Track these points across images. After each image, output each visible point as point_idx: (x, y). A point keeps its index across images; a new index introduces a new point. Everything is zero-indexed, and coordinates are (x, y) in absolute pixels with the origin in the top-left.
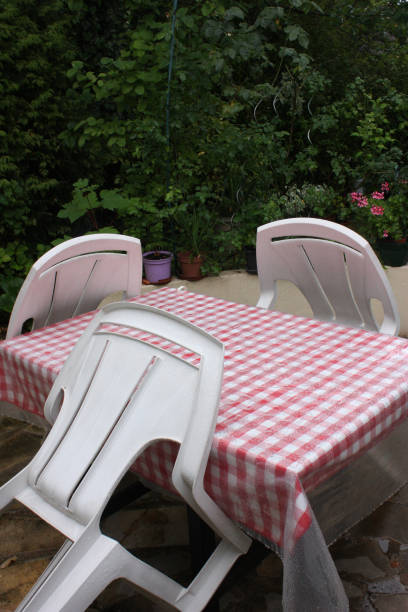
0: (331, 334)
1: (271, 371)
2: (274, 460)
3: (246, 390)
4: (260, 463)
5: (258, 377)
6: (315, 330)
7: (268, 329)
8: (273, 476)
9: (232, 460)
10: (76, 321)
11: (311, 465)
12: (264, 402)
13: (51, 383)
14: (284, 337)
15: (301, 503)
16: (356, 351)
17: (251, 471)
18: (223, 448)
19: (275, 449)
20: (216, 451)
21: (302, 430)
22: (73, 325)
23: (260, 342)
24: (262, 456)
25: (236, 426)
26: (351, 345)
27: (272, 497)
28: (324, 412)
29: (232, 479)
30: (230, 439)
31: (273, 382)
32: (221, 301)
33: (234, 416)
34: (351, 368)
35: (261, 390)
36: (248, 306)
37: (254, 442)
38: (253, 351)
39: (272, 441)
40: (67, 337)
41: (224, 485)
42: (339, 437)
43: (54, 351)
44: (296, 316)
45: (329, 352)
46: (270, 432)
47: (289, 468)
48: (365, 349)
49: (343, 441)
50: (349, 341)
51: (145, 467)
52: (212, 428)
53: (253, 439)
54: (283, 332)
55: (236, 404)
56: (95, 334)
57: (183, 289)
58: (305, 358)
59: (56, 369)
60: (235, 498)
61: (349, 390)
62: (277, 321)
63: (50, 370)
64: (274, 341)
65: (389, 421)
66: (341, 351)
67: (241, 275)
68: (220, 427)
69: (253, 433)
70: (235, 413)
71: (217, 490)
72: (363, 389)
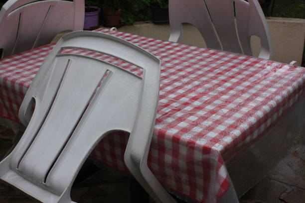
0: (226, 59)
1: (188, 83)
2: (201, 142)
3: (172, 96)
4: (191, 145)
5: (180, 88)
6: (215, 57)
7: (181, 56)
8: (201, 153)
9: (168, 144)
10: (36, 51)
11: (228, 145)
12: (186, 104)
13: (22, 95)
14: (193, 61)
15: (223, 172)
16: (246, 70)
17: (184, 151)
18: (162, 135)
19: (200, 135)
20: (156, 137)
21: (218, 122)
22: (35, 54)
23: (177, 64)
24: (192, 140)
25: (170, 120)
26: (242, 66)
27: (199, 169)
28: (231, 110)
29: (168, 158)
30: (167, 129)
31: (190, 91)
32: (143, 38)
33: (166, 113)
34: (245, 81)
35: (183, 96)
36: (164, 41)
37: (185, 130)
38: (172, 71)
39: (197, 129)
40: (31, 62)
41: (161, 163)
42: (244, 126)
43: (23, 72)
44: (199, 47)
45: (226, 71)
46: (195, 124)
47: (213, 148)
48: (252, 69)
49: (247, 130)
50: (240, 64)
51: (98, 153)
52: (153, 121)
53: (184, 128)
54: (192, 58)
55: (167, 105)
56: (57, 56)
57: (114, 30)
58: (211, 75)
59: (26, 84)
60: (169, 171)
61: (246, 96)
62: (186, 50)
63: (21, 85)
64: (186, 64)
65: (275, 116)
66: (235, 70)
67: (148, 24)
68: (158, 121)
69: (183, 124)
70: (167, 111)
71: (155, 166)
72: (256, 95)
